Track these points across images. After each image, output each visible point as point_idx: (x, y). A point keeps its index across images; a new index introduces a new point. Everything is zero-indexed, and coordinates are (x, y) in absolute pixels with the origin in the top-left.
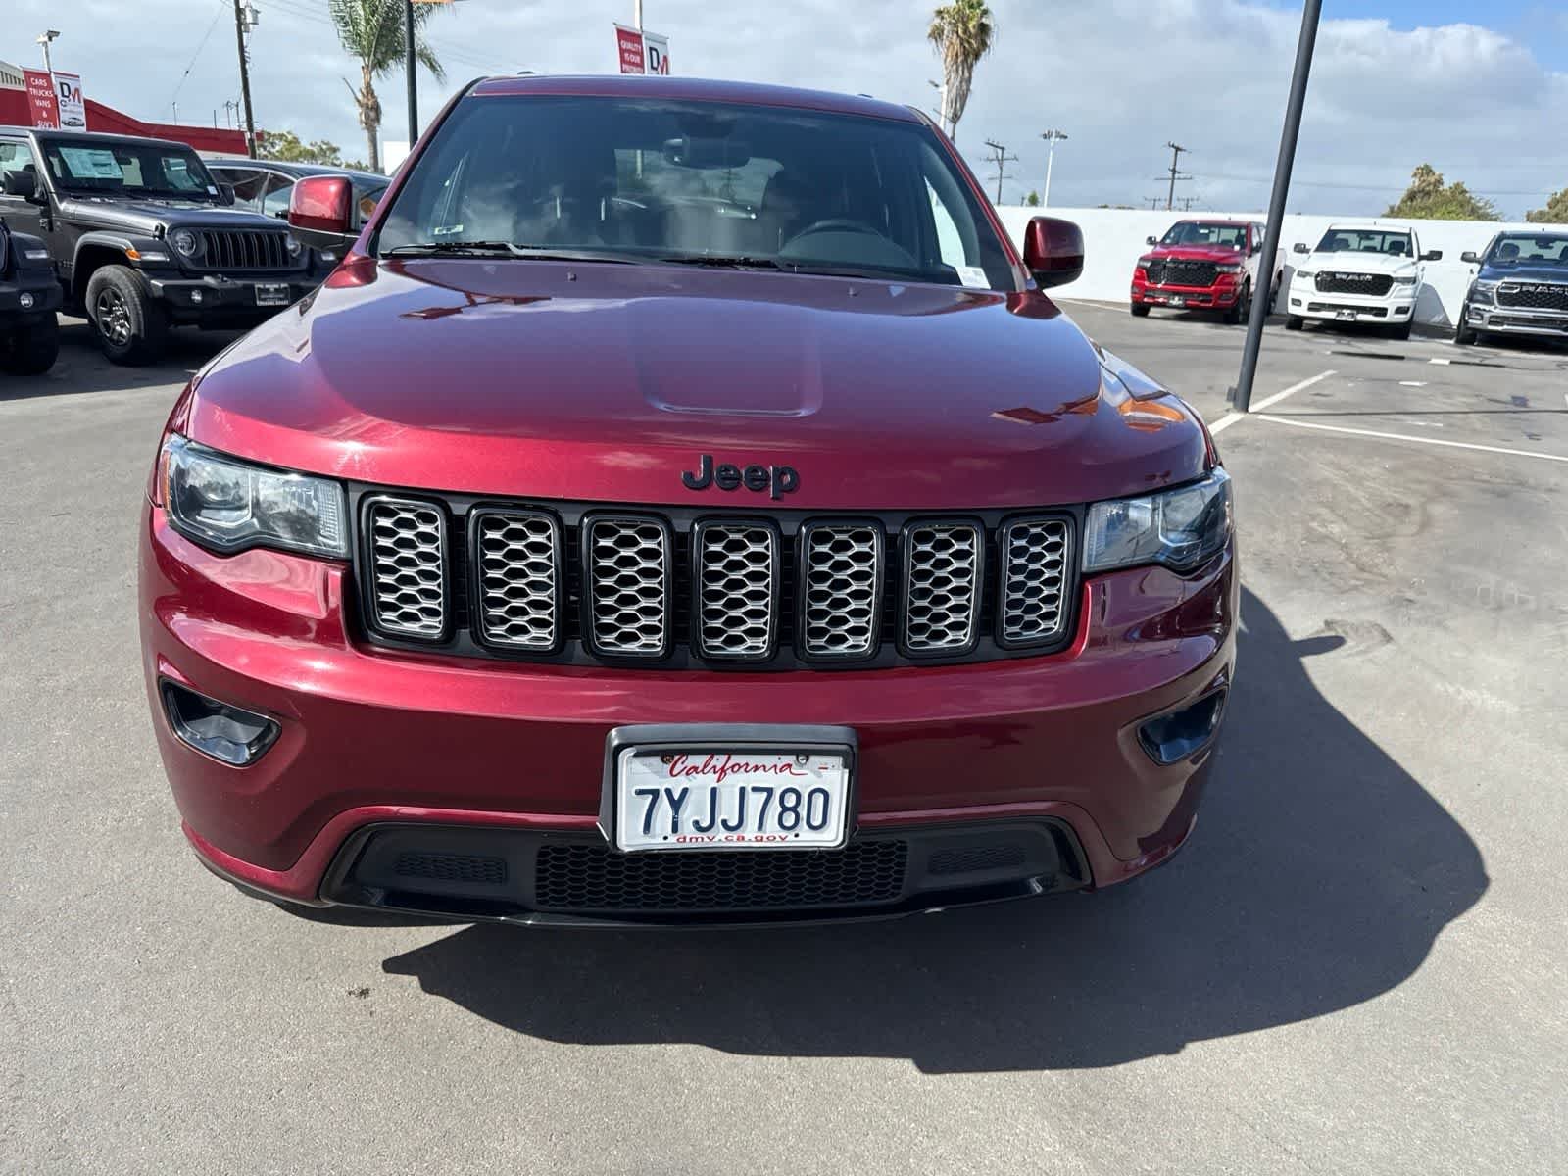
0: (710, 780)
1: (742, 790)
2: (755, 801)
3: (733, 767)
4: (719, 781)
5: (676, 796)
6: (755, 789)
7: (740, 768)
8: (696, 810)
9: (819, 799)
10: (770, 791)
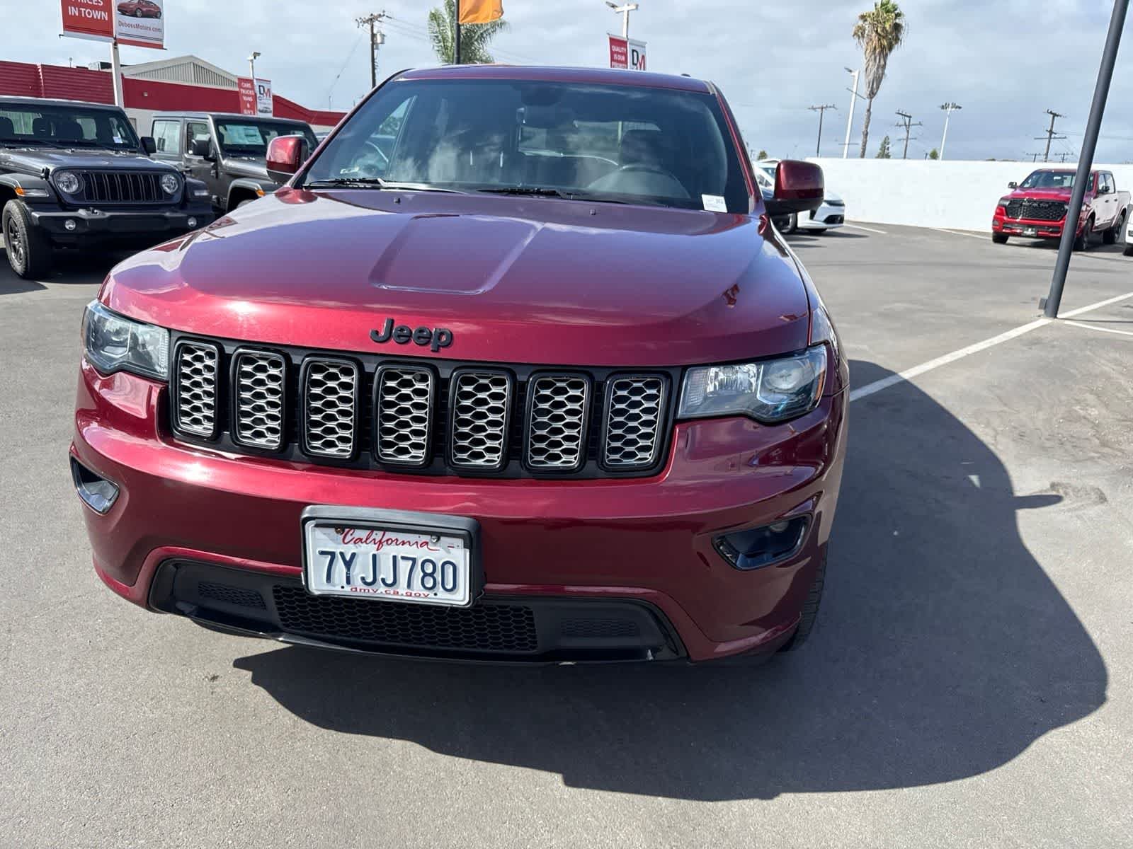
0: (371, 548)
1: (395, 558)
2: (404, 567)
3: (387, 540)
4: (378, 550)
5: (348, 558)
6: (403, 558)
7: (392, 541)
8: (362, 569)
9: (449, 569)
10: (414, 560)
